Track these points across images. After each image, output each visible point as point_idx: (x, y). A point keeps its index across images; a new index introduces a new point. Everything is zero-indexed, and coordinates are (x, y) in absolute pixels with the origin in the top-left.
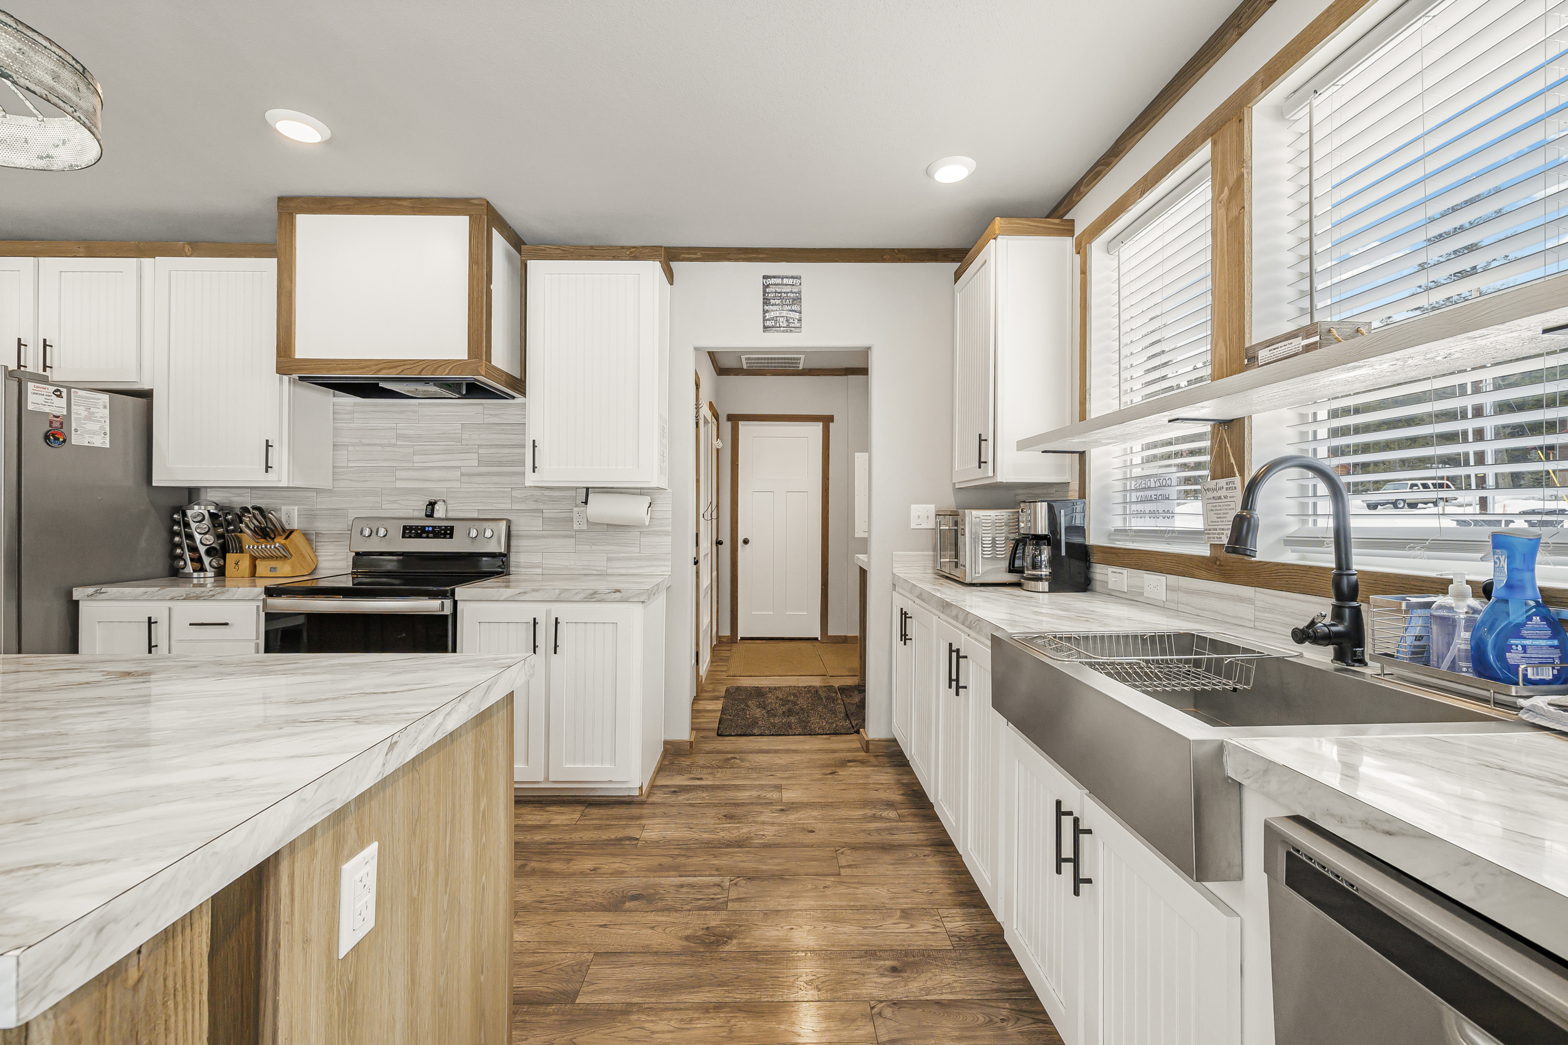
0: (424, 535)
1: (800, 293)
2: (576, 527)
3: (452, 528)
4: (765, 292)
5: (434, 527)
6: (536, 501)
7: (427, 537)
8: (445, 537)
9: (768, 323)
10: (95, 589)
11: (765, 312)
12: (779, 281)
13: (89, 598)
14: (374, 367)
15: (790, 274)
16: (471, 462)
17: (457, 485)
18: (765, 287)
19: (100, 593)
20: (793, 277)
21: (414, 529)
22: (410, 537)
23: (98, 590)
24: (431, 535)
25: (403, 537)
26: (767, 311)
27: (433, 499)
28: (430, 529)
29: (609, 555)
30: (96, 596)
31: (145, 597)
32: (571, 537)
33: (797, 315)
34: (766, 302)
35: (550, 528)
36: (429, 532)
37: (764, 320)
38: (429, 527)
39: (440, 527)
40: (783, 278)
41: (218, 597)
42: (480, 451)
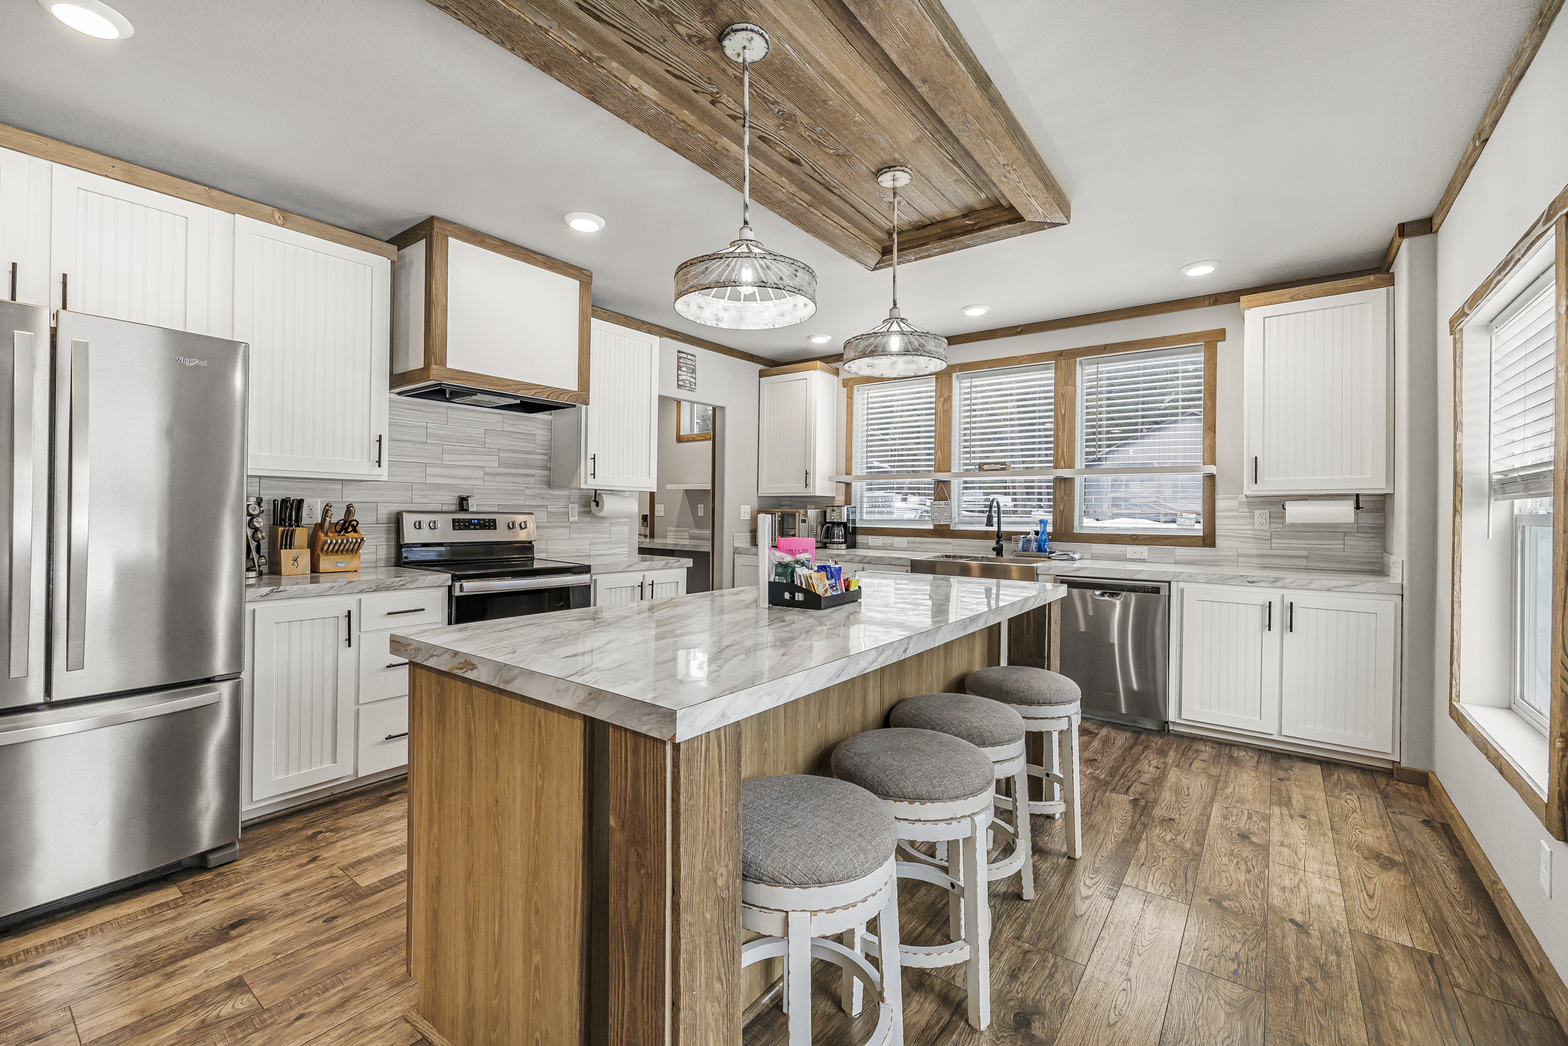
0: (472, 527)
1: (695, 366)
2: (571, 519)
3: (494, 521)
4: (678, 361)
5: (479, 520)
6: (543, 498)
7: (475, 529)
8: (490, 529)
9: (680, 383)
10: (271, 588)
11: (678, 375)
12: (685, 356)
13: (263, 599)
14: (514, 387)
15: (691, 353)
16: (492, 463)
17: (481, 482)
18: (679, 358)
19: (277, 592)
20: (692, 355)
21: (462, 522)
22: (460, 529)
23: (273, 589)
24: (478, 527)
25: (454, 529)
26: (680, 375)
27: (465, 494)
28: (476, 521)
29: (592, 541)
30: (272, 596)
31: (332, 592)
32: (566, 527)
33: (693, 380)
34: (679, 368)
35: (552, 520)
36: (475, 524)
37: (678, 380)
38: (474, 519)
39: (484, 520)
40: (688, 354)
41: (408, 586)
42: (501, 455)
